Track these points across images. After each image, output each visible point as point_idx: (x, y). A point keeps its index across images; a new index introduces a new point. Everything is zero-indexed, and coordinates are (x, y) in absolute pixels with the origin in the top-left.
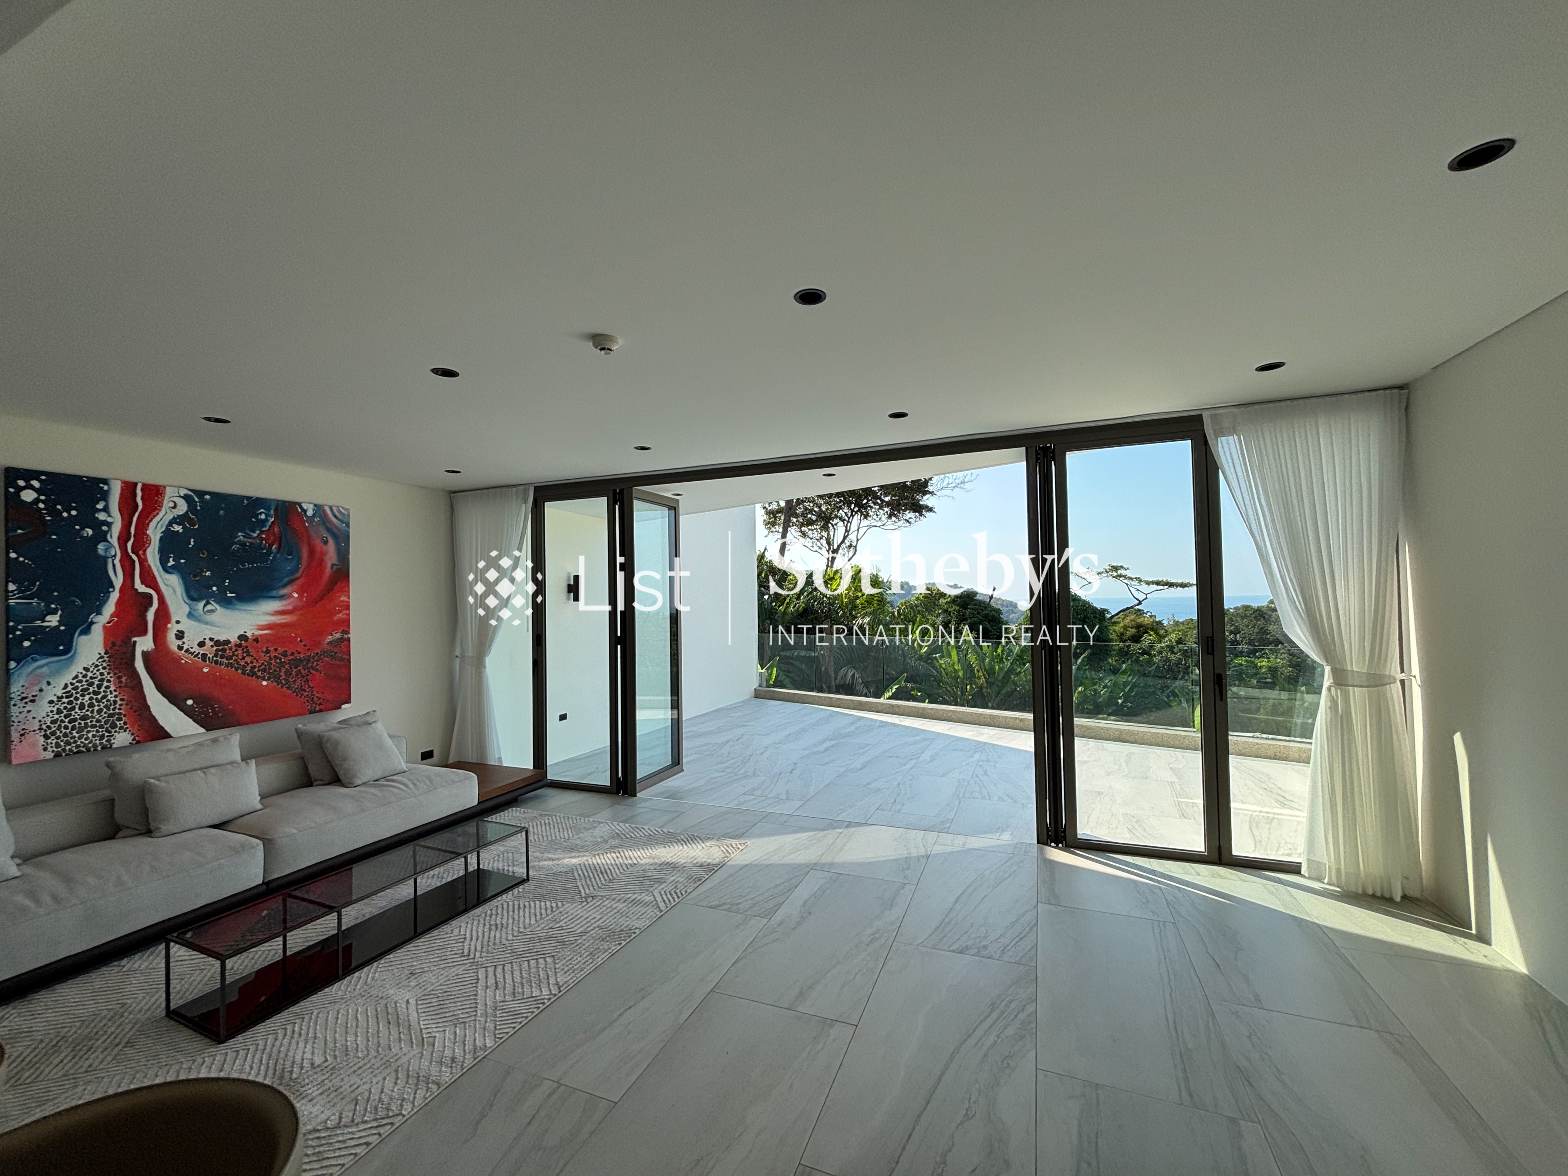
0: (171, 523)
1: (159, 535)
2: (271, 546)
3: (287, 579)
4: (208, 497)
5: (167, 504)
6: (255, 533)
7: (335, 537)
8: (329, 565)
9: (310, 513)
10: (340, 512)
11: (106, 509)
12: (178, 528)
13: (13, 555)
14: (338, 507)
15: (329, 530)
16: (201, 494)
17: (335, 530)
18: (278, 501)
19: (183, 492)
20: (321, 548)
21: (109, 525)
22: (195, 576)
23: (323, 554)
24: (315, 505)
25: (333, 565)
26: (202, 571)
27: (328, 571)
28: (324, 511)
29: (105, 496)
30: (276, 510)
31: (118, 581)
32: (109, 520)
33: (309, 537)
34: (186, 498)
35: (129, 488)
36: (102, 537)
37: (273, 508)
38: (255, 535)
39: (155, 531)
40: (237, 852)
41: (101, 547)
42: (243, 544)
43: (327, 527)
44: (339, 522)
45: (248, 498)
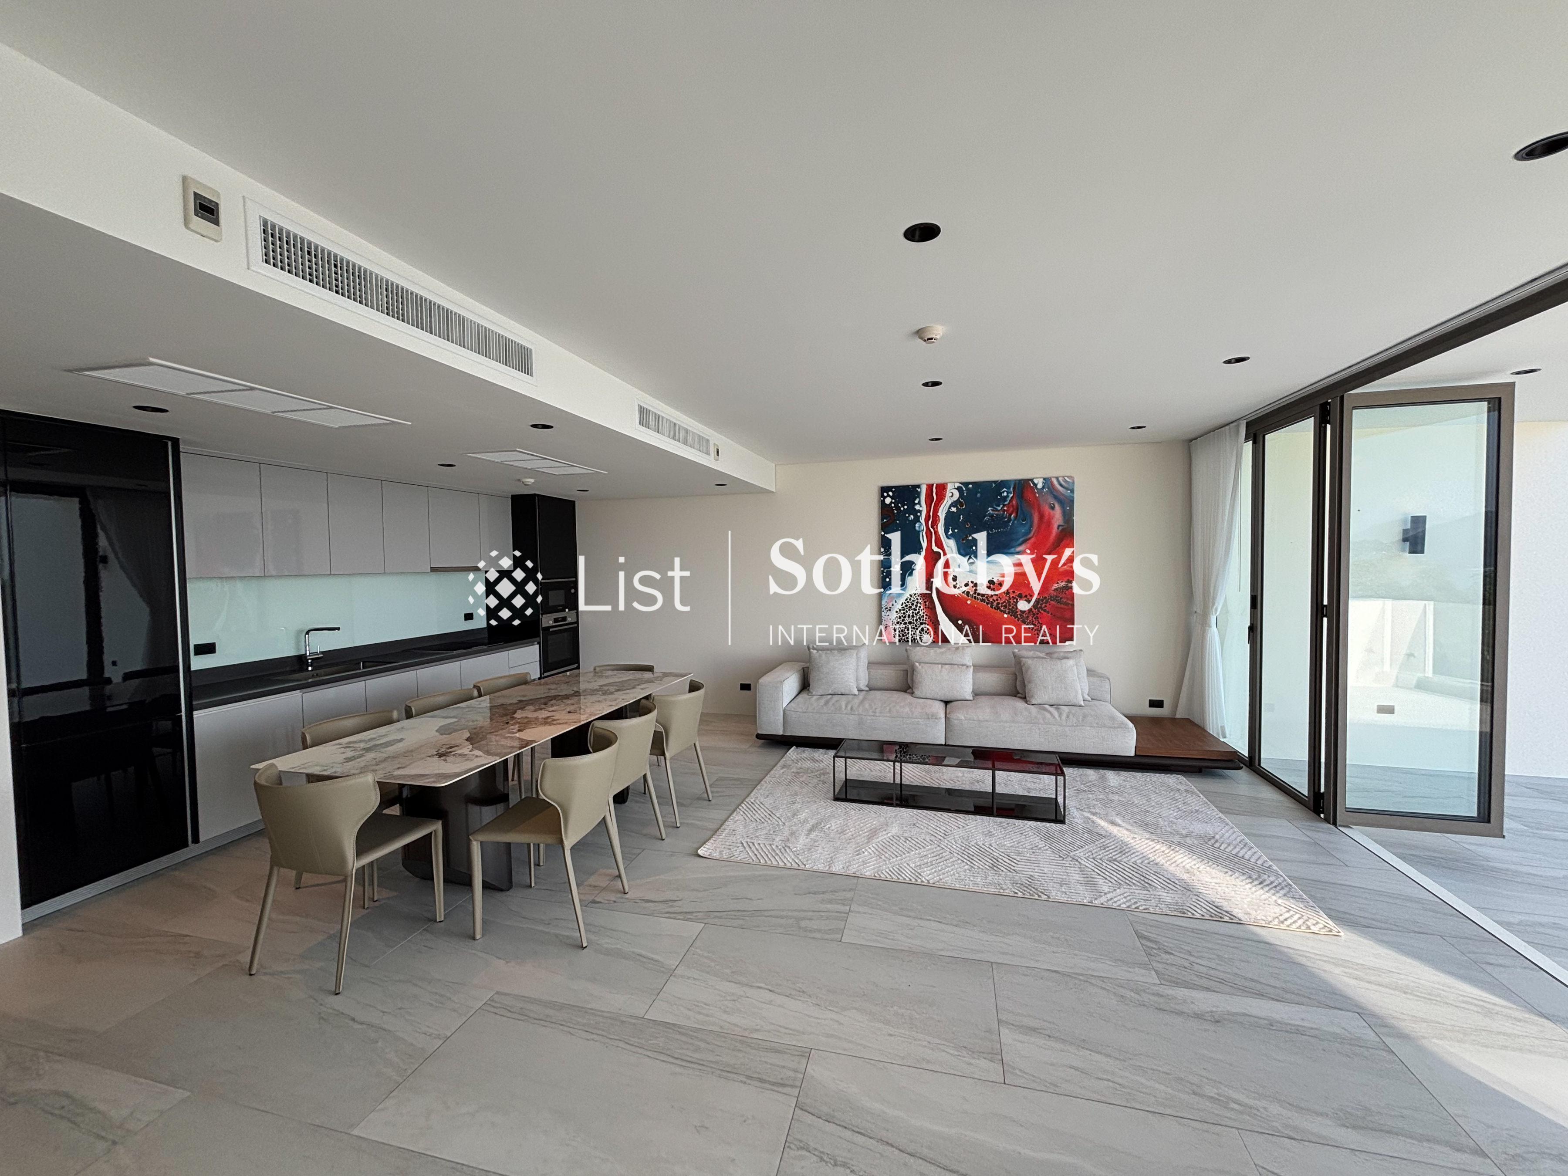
0: (950, 507)
1: (944, 515)
2: (1010, 515)
3: (1021, 540)
4: (970, 486)
5: (948, 494)
6: (999, 506)
7: (1061, 502)
8: (1056, 526)
9: (1040, 486)
10: (1066, 481)
11: (919, 503)
12: (954, 509)
13: (883, 533)
14: (1063, 477)
15: (1055, 497)
16: (966, 484)
17: (1062, 497)
18: (1015, 480)
19: (957, 485)
20: (1050, 513)
21: (920, 511)
22: (963, 540)
23: (1051, 518)
24: (1044, 479)
25: (1059, 526)
26: (967, 537)
27: (1055, 531)
28: (1052, 483)
29: (918, 495)
30: (1014, 489)
31: (924, 545)
32: (921, 509)
33: (1039, 506)
34: (959, 489)
35: (930, 487)
36: (917, 519)
37: (1012, 486)
38: (999, 508)
39: (942, 514)
40: (928, 718)
41: (917, 525)
42: (992, 516)
43: (1054, 495)
44: (1064, 490)
45: (995, 482)
